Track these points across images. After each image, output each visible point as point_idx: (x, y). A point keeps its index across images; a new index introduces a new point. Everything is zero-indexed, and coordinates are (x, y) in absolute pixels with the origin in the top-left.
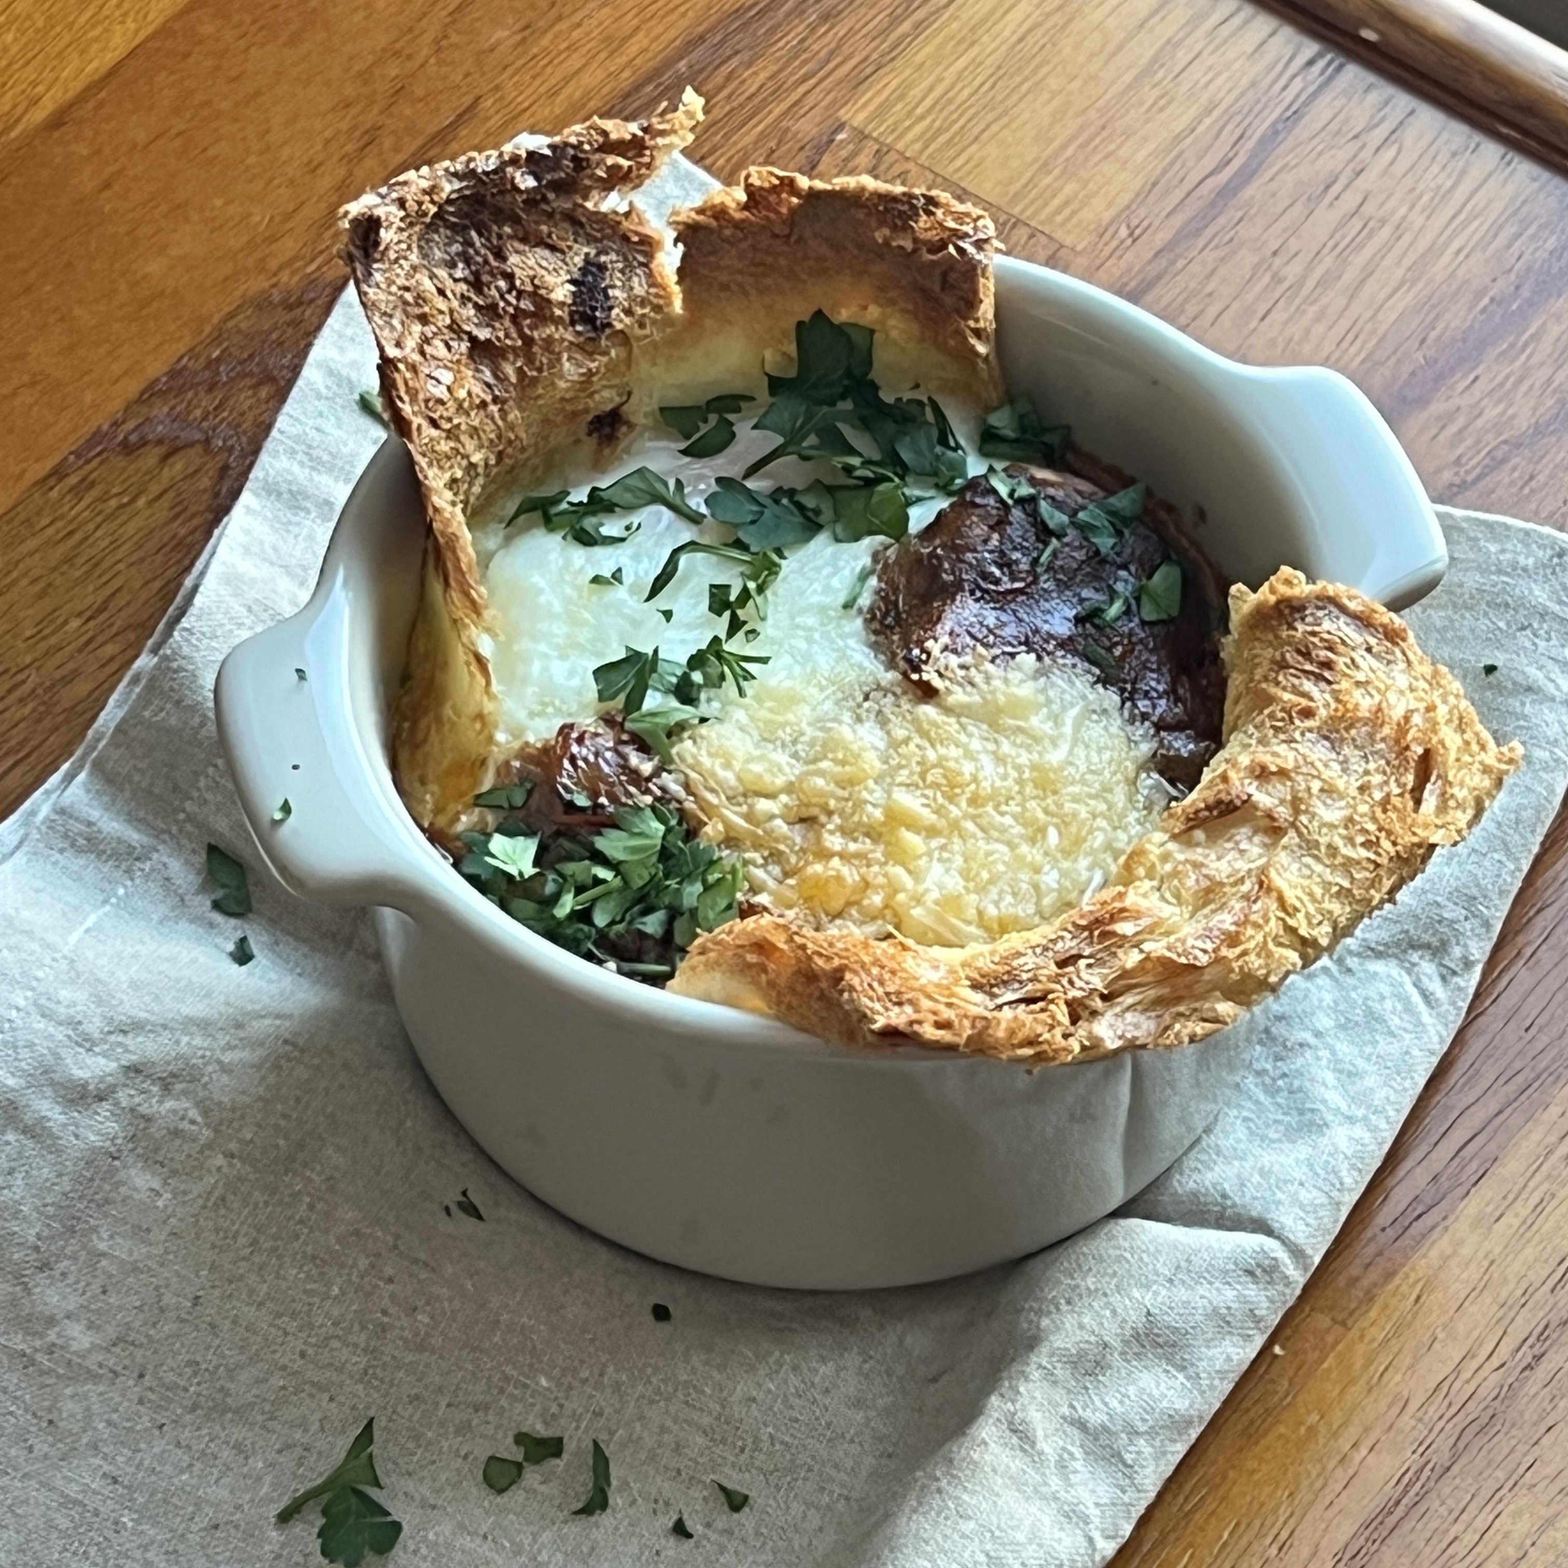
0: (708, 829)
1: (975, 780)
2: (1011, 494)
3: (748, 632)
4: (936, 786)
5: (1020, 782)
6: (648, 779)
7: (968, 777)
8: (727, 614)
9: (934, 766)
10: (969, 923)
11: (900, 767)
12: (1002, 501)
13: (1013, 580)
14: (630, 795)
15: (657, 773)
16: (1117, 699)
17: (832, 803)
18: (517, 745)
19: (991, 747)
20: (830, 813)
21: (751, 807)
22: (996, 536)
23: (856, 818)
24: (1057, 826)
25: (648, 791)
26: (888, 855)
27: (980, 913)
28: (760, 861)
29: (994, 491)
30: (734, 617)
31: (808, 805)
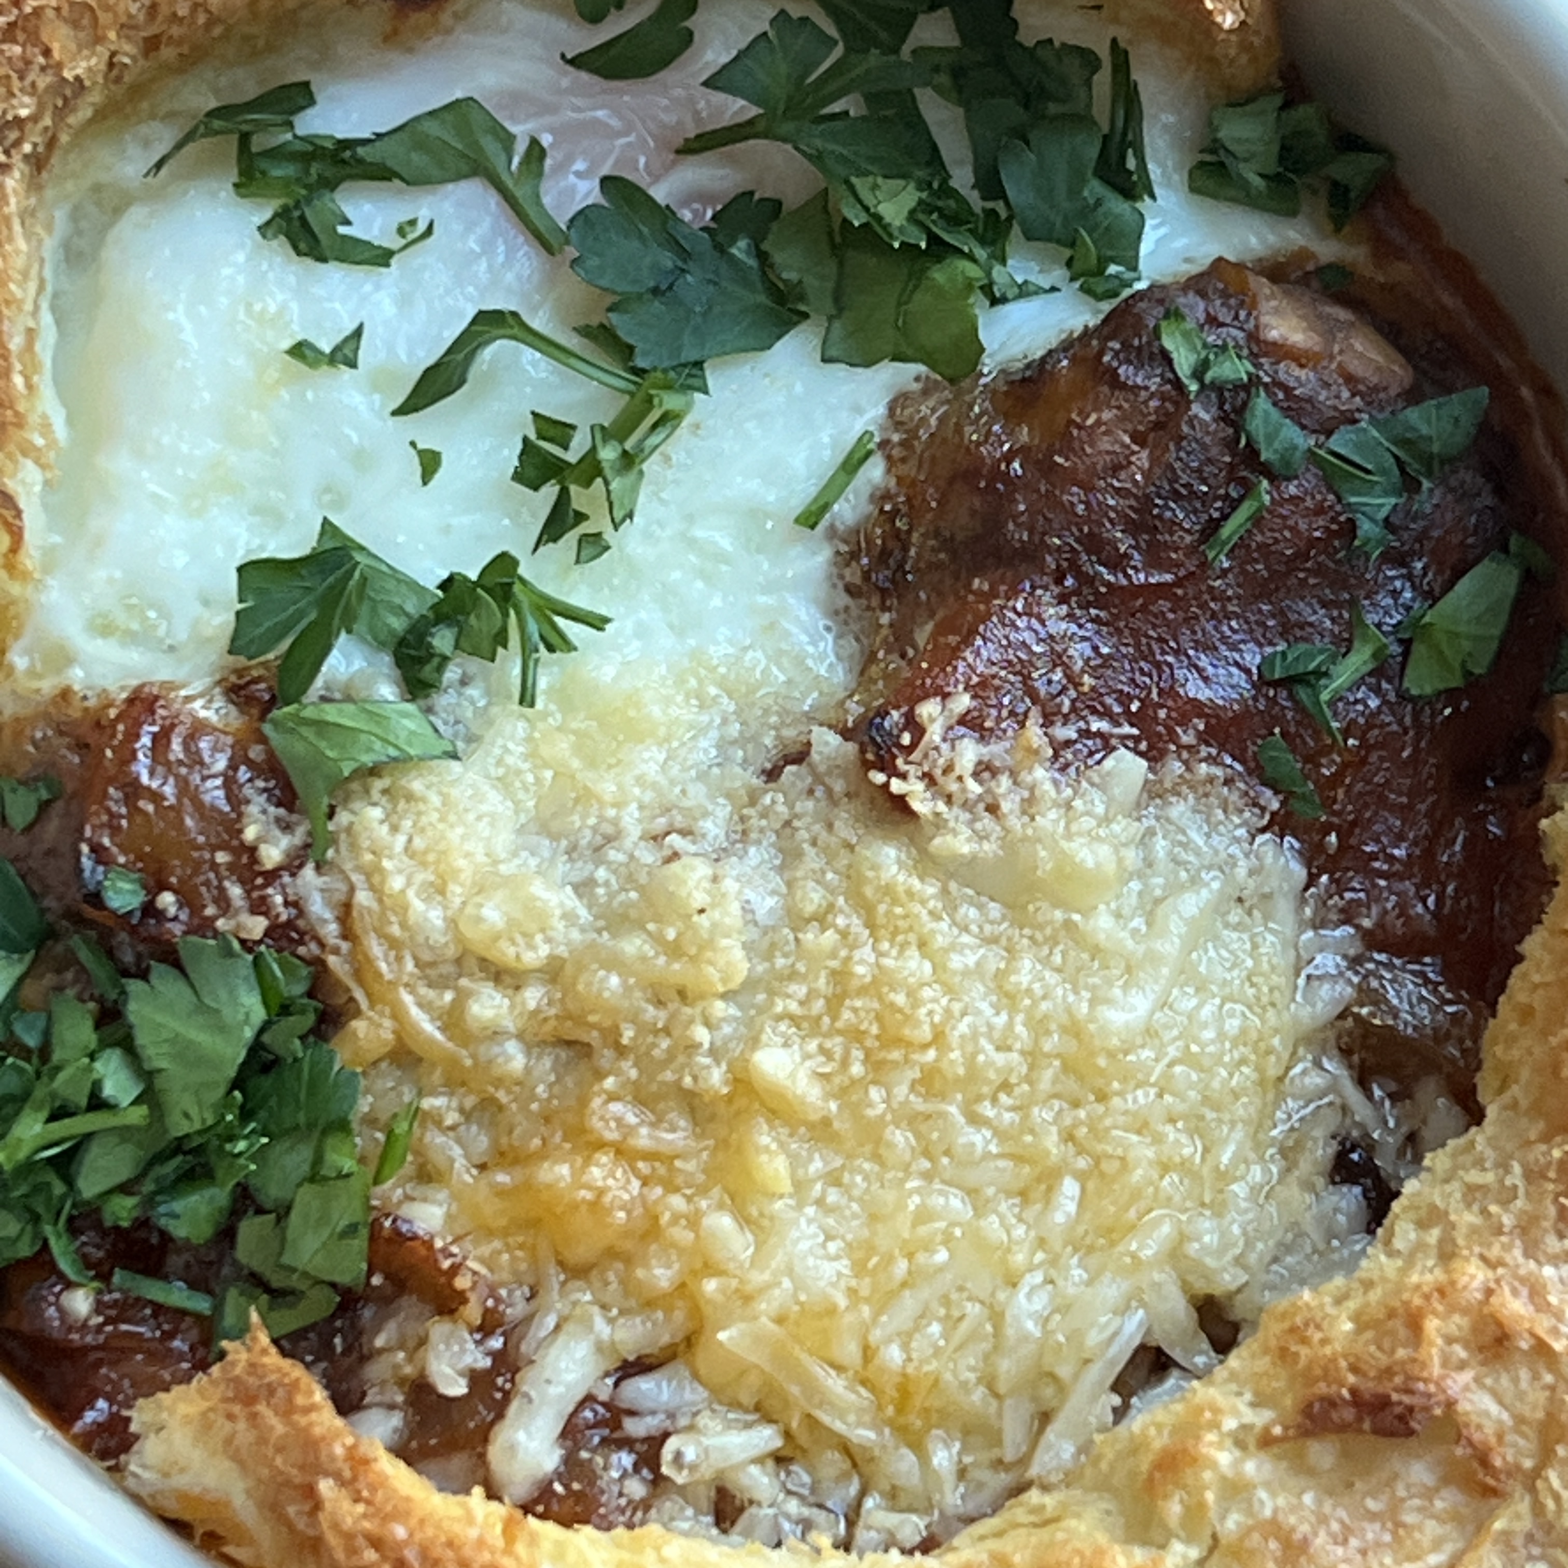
0: (359, 1026)
1: (939, 1038)
2: (1198, 373)
3: (584, 539)
4: (855, 1035)
5: (1033, 1057)
6: (272, 876)
7: (925, 1033)
8: (550, 491)
9: (862, 991)
10: (839, 1368)
11: (792, 975)
12: (1178, 384)
13: (1154, 562)
14: (224, 904)
15: (293, 864)
16: (1299, 872)
17: (628, 1035)
18: (48, 686)
19: (995, 961)
20: (621, 1051)
21: (462, 997)
22: (1142, 458)
23: (668, 1076)
24: (1082, 1177)
25: (259, 907)
26: (713, 1173)
27: (868, 1353)
28: (451, 1118)
29: (1166, 358)
30: (563, 498)
31: (579, 1020)
